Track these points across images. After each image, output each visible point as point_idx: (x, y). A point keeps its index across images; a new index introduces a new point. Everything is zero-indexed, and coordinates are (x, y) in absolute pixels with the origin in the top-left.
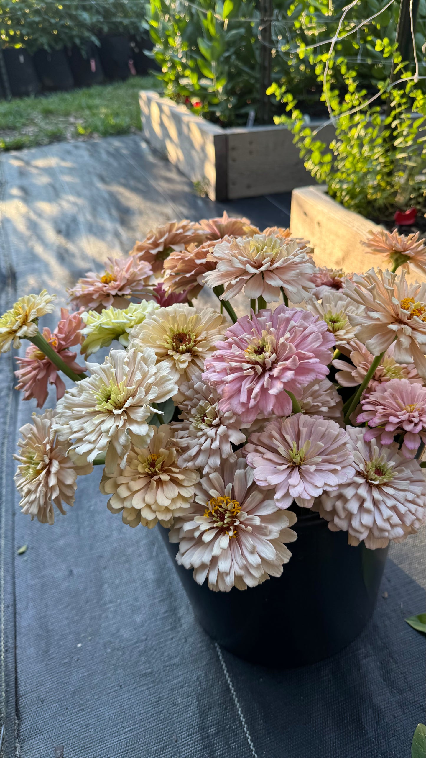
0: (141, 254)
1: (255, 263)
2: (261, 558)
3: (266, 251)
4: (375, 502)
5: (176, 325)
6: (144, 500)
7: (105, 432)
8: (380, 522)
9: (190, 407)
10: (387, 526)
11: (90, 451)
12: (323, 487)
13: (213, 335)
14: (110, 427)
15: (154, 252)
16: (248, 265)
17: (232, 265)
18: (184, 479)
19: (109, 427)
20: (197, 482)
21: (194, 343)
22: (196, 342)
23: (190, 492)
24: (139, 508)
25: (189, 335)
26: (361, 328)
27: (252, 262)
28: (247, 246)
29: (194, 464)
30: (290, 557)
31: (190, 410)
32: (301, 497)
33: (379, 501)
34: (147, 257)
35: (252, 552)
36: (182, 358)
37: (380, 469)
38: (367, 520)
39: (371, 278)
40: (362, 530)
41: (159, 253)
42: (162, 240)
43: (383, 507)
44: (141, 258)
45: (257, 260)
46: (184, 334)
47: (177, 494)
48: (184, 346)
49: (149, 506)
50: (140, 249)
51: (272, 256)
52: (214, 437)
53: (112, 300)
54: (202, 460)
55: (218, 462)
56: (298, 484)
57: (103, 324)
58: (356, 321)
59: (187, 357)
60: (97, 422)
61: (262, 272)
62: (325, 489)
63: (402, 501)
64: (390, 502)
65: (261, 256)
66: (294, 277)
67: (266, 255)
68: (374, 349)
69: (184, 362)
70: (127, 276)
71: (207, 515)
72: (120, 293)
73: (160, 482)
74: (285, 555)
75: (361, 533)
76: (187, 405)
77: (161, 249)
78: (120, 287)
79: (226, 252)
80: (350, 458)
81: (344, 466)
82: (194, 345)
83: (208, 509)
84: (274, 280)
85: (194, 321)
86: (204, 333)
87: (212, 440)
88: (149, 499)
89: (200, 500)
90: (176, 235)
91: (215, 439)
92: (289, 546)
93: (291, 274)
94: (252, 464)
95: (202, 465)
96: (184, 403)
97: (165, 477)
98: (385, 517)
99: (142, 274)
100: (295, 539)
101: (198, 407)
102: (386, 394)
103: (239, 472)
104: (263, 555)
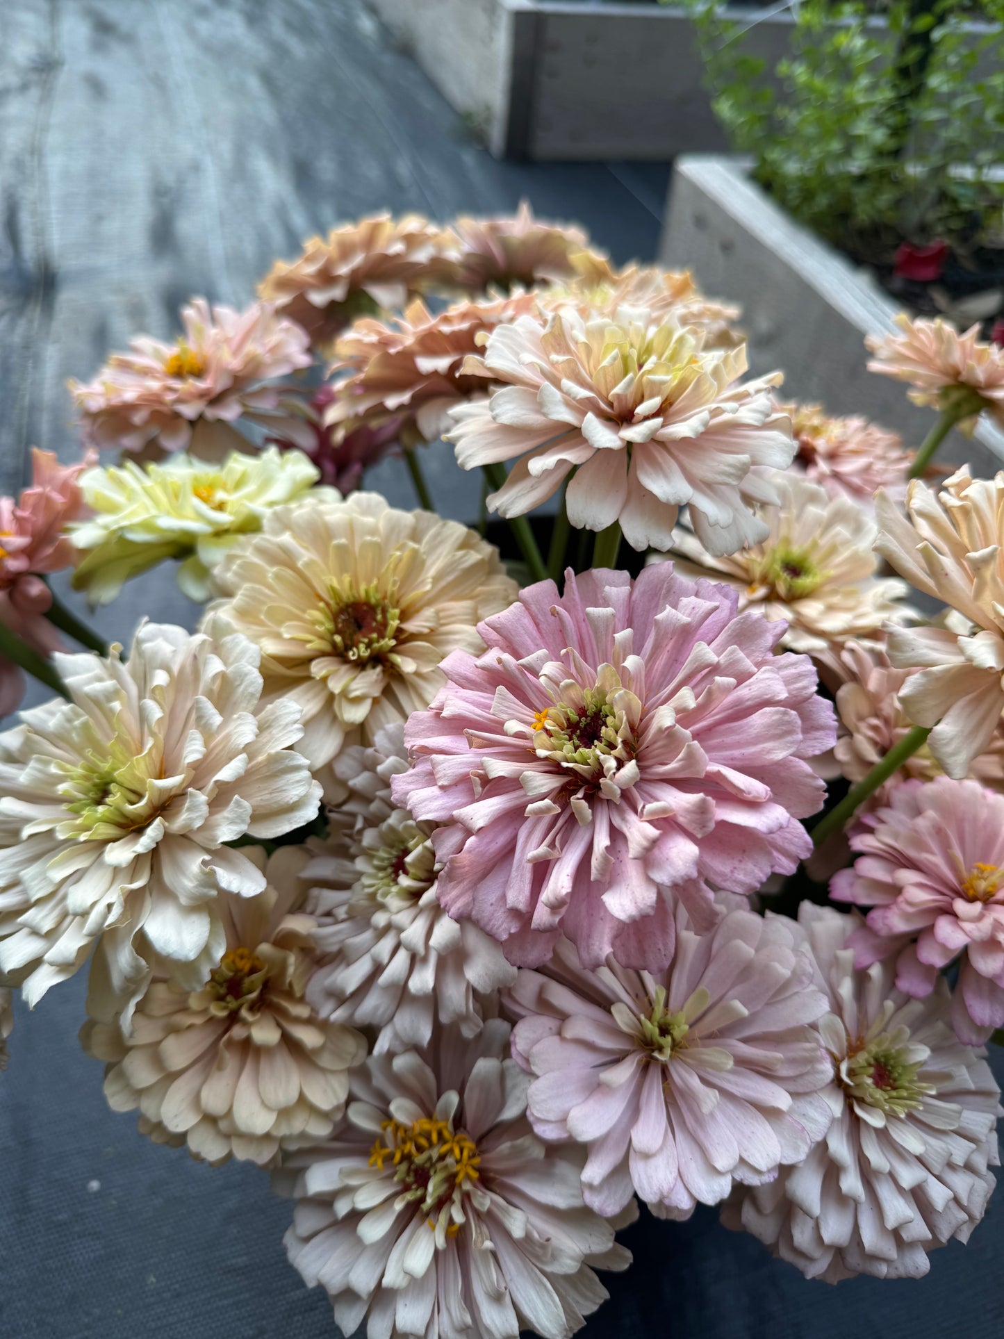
0: (283, 299)
1: (611, 405)
2: (521, 1317)
3: (649, 372)
4: (867, 1174)
5: (347, 579)
6: (196, 1100)
7: (75, 915)
8: (870, 1237)
9: (359, 825)
10: (890, 1251)
11: (34, 965)
12: (732, 1171)
13: (453, 619)
14: (94, 905)
15: (318, 298)
16: (590, 416)
17: (539, 407)
18: (322, 1048)
19: (89, 904)
20: (356, 1063)
21: (393, 642)
22: (402, 638)
23: (334, 1092)
24: (181, 1129)
25: (384, 612)
26: (923, 680)
27: (603, 406)
28: (595, 346)
29: (352, 1015)
30: (602, 1301)
31: (361, 832)
32: (666, 1202)
33: (877, 1173)
34: (299, 312)
35: (497, 1298)
36: (354, 685)
37: (886, 1064)
38: (835, 1229)
39: (974, 515)
40: (816, 1253)
41: (333, 304)
42: (343, 270)
43: (886, 1193)
44: (283, 312)
45: (618, 396)
46: (367, 603)
47: (293, 1096)
48: (362, 647)
49: (210, 1120)
50: (283, 284)
51: (667, 390)
52: (421, 950)
53: (184, 436)
54: (376, 1008)
55: (425, 1034)
56: (661, 1149)
57: (131, 528)
58: (909, 655)
59: (367, 682)
60: (58, 875)
61: (629, 445)
62: (738, 1178)
63: (937, 1168)
64: (909, 1176)
65: (633, 388)
66: (729, 475)
67: (652, 383)
68: (953, 754)
69: (357, 700)
70: (235, 363)
71: (380, 1162)
72: (211, 413)
73: (247, 1048)
74: (589, 1294)
75: (810, 1259)
76: (353, 815)
77: (338, 293)
78: (213, 395)
79: (528, 357)
80: (822, 1072)
81: (801, 1090)
82: (393, 650)
83: (383, 1145)
84: (666, 476)
85: (402, 565)
86: (429, 612)
87: (415, 960)
88: (214, 1098)
89: (362, 1119)
90: (386, 258)
91: (425, 960)
92: (606, 1277)
93: (721, 462)
94: (527, 1060)
95: (375, 1021)
96: (346, 808)
97: (265, 1033)
98: (891, 1223)
99: (277, 362)
100: (625, 1266)
101: (384, 826)
102: (922, 823)
103: (484, 1066)
104: (527, 1312)
